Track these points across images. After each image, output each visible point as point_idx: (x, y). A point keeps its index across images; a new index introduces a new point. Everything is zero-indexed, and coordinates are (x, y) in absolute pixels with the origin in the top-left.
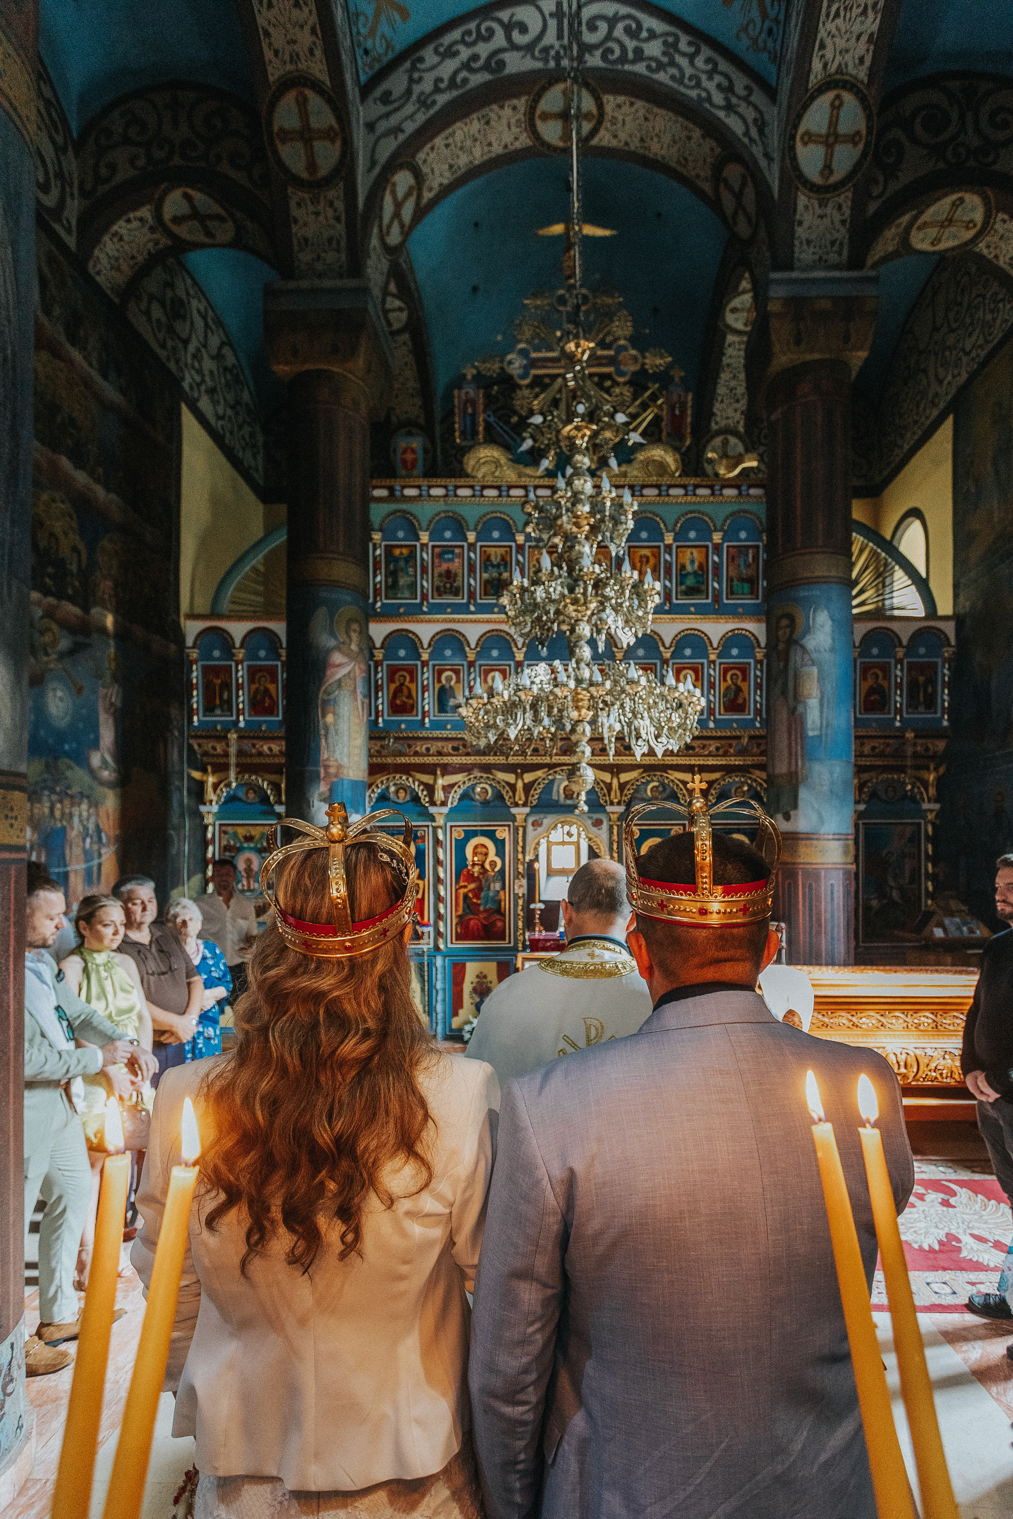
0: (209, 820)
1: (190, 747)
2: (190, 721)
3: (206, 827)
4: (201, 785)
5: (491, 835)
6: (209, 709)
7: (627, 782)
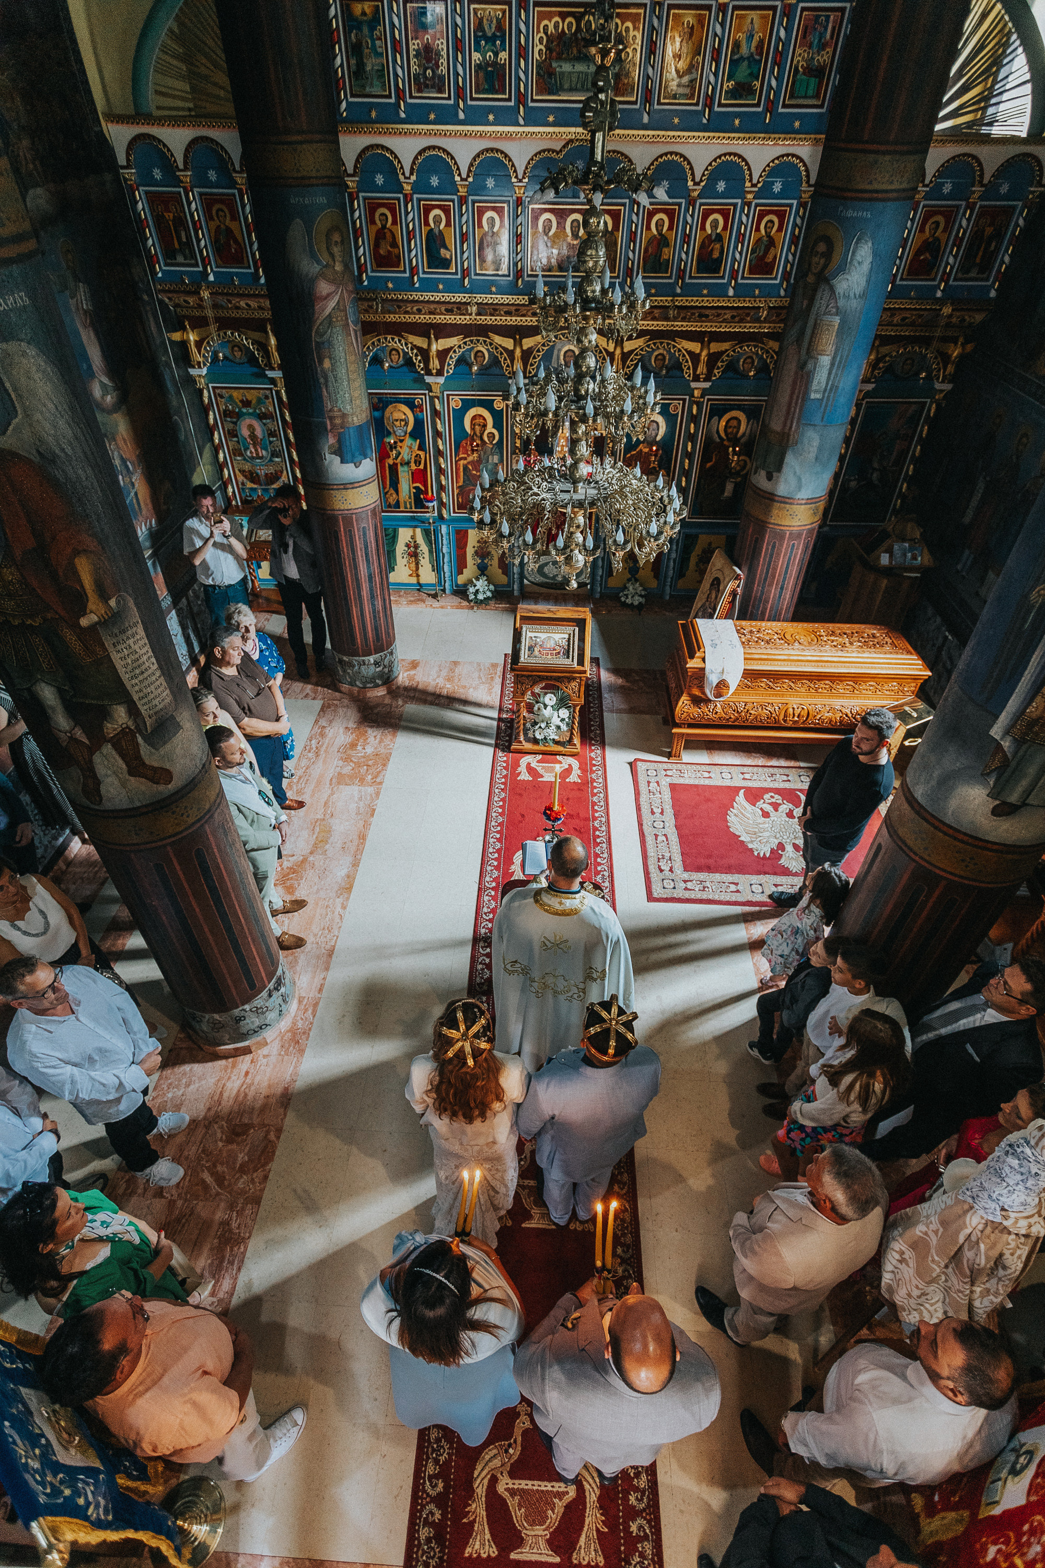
0: (201, 383)
1: (161, 302)
2: (154, 273)
3: (201, 392)
4: (184, 344)
5: (488, 405)
6: (170, 255)
7: (631, 352)
